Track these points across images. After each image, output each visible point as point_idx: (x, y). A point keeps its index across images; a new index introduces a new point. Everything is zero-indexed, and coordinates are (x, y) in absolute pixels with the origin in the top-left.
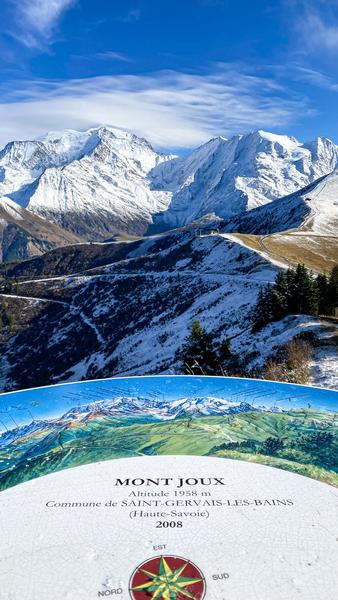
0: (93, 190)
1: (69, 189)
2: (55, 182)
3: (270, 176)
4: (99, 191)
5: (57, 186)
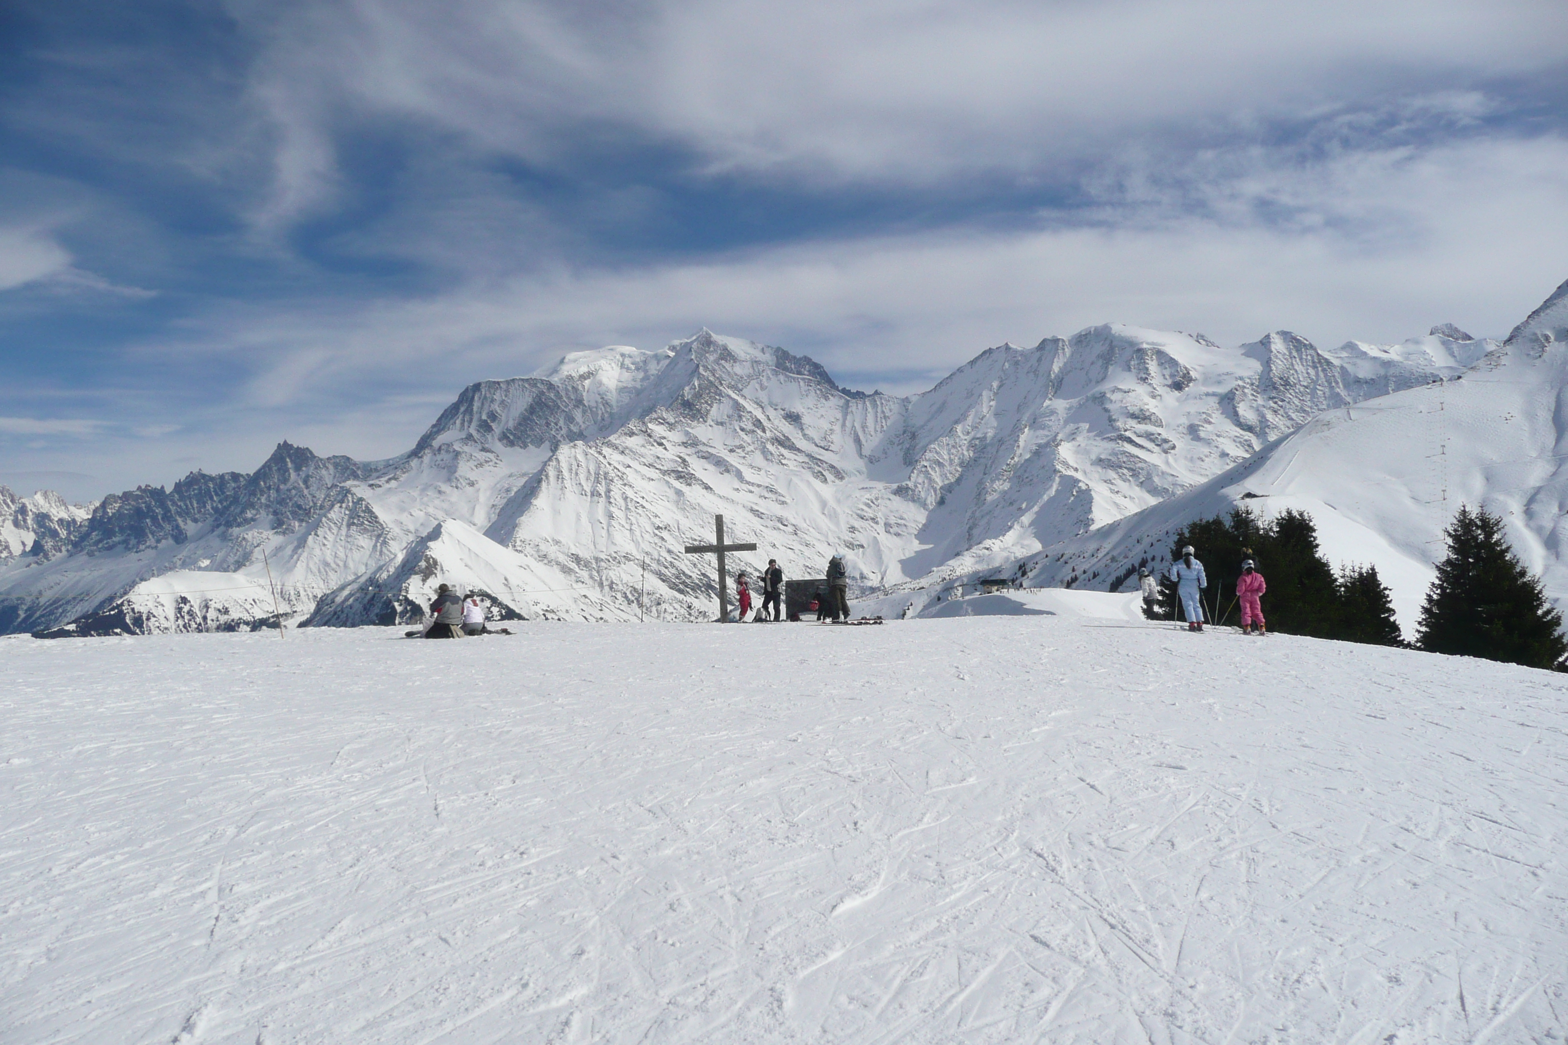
0: (679, 493)
1: (616, 494)
2: (582, 477)
3: (1149, 436)
4: (694, 494)
5: (588, 487)
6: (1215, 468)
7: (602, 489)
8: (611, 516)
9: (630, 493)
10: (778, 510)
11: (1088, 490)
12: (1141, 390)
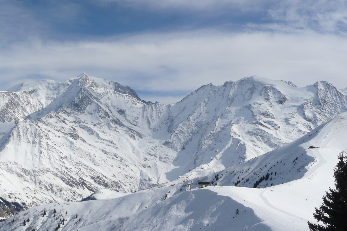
0: (71, 143)
1: (43, 143)
2: (29, 135)
3: (269, 123)
4: (78, 143)
5: (31, 139)
6: (296, 136)
7: (37, 140)
8: (41, 152)
9: (50, 142)
10: (114, 151)
11: (244, 145)
12: (266, 104)
